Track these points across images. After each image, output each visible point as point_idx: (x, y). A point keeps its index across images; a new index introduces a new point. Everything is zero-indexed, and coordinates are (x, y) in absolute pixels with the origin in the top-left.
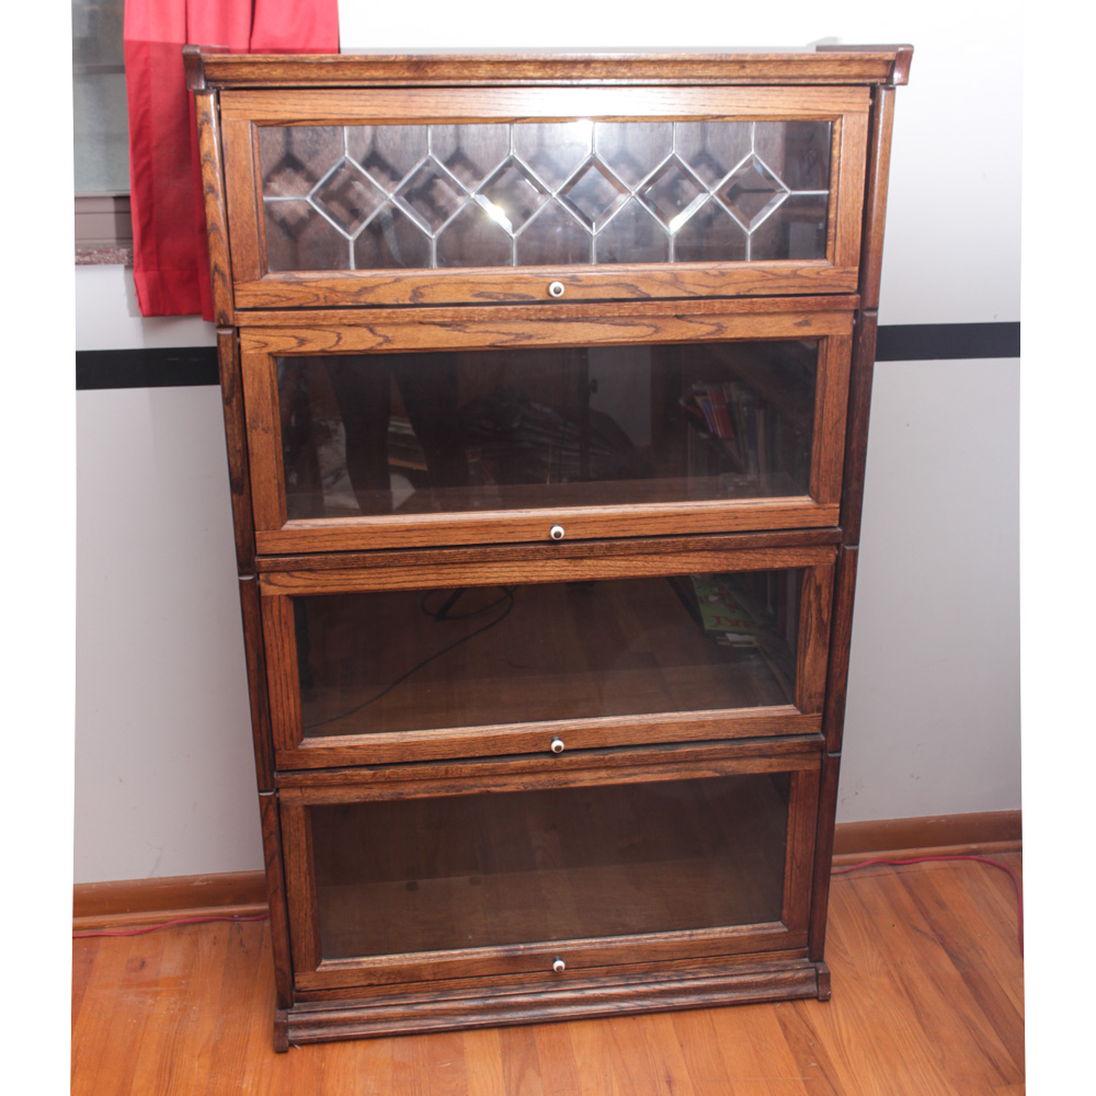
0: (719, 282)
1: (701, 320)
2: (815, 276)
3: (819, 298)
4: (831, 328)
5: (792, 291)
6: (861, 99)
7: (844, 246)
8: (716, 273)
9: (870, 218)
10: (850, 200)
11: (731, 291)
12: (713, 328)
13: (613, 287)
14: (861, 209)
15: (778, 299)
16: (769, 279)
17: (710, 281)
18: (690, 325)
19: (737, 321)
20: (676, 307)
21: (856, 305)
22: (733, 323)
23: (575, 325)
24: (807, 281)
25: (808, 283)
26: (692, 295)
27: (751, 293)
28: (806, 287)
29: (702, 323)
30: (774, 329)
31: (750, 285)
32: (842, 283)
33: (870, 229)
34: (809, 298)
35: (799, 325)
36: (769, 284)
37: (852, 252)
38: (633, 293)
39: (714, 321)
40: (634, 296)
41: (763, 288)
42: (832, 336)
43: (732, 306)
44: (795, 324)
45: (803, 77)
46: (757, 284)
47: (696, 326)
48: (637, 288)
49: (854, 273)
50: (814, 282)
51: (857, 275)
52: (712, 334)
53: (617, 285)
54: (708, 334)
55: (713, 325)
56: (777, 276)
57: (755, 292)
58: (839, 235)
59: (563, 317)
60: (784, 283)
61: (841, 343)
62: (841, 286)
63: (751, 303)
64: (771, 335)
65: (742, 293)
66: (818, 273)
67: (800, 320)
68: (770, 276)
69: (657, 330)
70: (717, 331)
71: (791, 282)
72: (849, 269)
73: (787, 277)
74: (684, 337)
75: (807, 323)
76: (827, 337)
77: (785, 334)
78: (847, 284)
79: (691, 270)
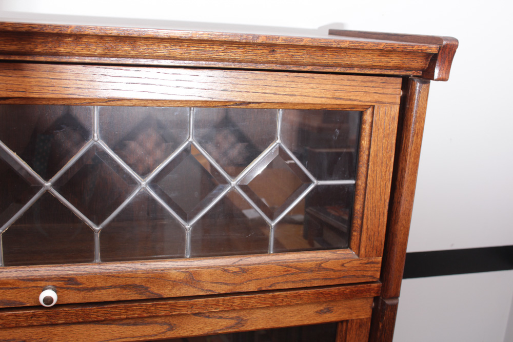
0: (238, 279)
1: (220, 315)
2: (339, 268)
3: (342, 288)
4: (351, 313)
5: (316, 283)
6: (394, 90)
7: (369, 238)
8: (236, 270)
9: (397, 212)
10: (378, 192)
11: (252, 287)
12: (233, 322)
13: (118, 289)
14: (388, 201)
15: (301, 292)
16: (293, 274)
17: (228, 278)
18: (207, 320)
19: (258, 314)
20: (192, 305)
21: (378, 292)
22: (254, 316)
23: (76, 328)
24: (332, 273)
25: (332, 274)
26: (209, 293)
27: (273, 288)
28: (330, 279)
29: (221, 317)
30: (296, 318)
31: (272, 280)
32: (365, 273)
33: (396, 222)
34: (333, 289)
35: (320, 312)
36: (293, 278)
37: (376, 243)
38: (142, 294)
39: (234, 315)
40: (144, 297)
41: (287, 282)
42: (352, 320)
43: (253, 301)
44: (317, 312)
45: (339, 65)
46: (280, 279)
47: (214, 321)
48: (147, 288)
49: (377, 263)
50: (338, 273)
51: (380, 265)
52: (231, 327)
53: (124, 287)
54: (227, 328)
55: (232, 318)
56: (301, 270)
57: (278, 287)
58: (365, 227)
59: (60, 322)
60: (308, 276)
61: (360, 326)
62: (364, 276)
63: (273, 297)
64: (292, 324)
65: (264, 289)
66: (343, 265)
67: (322, 308)
68: (294, 271)
69: (172, 327)
70: (237, 324)
71: (315, 275)
72: (373, 259)
73: (311, 270)
74: (201, 333)
75: (329, 310)
76: (347, 321)
77: (306, 322)
78: (370, 274)
79: (209, 267)
